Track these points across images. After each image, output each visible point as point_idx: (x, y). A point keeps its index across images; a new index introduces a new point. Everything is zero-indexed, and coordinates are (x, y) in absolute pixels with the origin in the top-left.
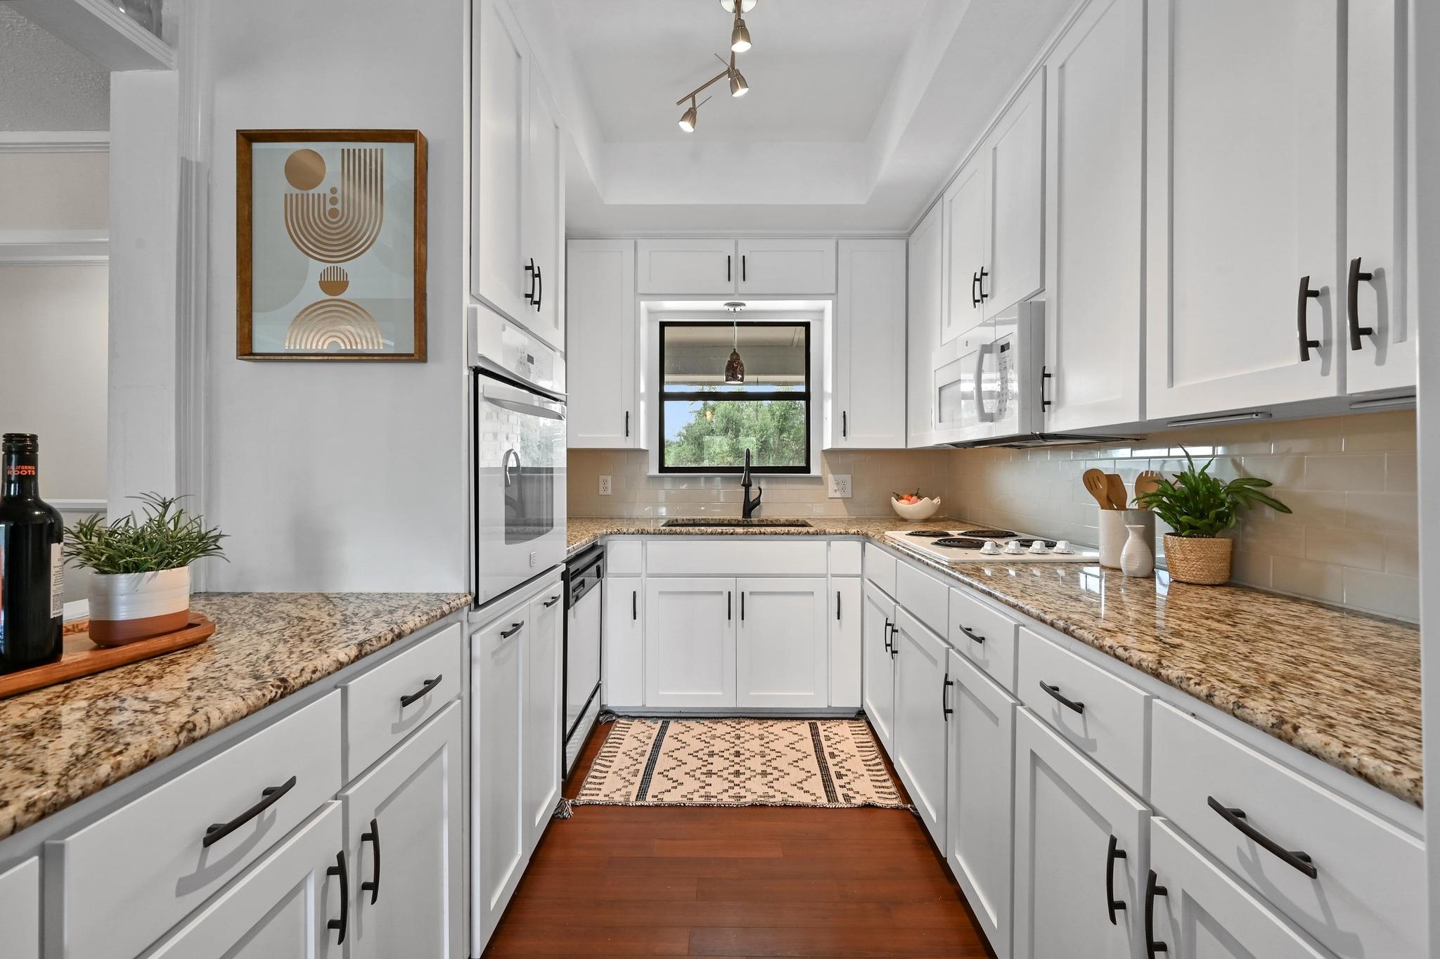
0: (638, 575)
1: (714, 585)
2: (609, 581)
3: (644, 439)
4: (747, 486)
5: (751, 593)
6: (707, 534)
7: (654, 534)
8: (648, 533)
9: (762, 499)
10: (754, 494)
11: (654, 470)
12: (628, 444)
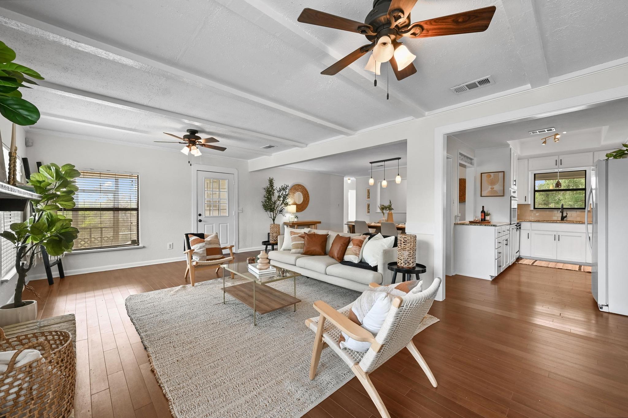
0: (529, 230)
1: (550, 233)
2: (522, 231)
3: (530, 201)
4: (562, 213)
5: (562, 235)
6: (549, 222)
7: (534, 222)
8: (532, 221)
9: (567, 216)
10: (565, 215)
11: (532, 208)
12: (526, 203)
